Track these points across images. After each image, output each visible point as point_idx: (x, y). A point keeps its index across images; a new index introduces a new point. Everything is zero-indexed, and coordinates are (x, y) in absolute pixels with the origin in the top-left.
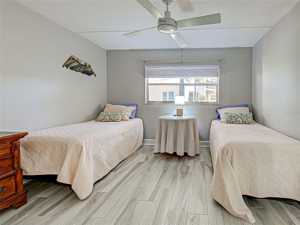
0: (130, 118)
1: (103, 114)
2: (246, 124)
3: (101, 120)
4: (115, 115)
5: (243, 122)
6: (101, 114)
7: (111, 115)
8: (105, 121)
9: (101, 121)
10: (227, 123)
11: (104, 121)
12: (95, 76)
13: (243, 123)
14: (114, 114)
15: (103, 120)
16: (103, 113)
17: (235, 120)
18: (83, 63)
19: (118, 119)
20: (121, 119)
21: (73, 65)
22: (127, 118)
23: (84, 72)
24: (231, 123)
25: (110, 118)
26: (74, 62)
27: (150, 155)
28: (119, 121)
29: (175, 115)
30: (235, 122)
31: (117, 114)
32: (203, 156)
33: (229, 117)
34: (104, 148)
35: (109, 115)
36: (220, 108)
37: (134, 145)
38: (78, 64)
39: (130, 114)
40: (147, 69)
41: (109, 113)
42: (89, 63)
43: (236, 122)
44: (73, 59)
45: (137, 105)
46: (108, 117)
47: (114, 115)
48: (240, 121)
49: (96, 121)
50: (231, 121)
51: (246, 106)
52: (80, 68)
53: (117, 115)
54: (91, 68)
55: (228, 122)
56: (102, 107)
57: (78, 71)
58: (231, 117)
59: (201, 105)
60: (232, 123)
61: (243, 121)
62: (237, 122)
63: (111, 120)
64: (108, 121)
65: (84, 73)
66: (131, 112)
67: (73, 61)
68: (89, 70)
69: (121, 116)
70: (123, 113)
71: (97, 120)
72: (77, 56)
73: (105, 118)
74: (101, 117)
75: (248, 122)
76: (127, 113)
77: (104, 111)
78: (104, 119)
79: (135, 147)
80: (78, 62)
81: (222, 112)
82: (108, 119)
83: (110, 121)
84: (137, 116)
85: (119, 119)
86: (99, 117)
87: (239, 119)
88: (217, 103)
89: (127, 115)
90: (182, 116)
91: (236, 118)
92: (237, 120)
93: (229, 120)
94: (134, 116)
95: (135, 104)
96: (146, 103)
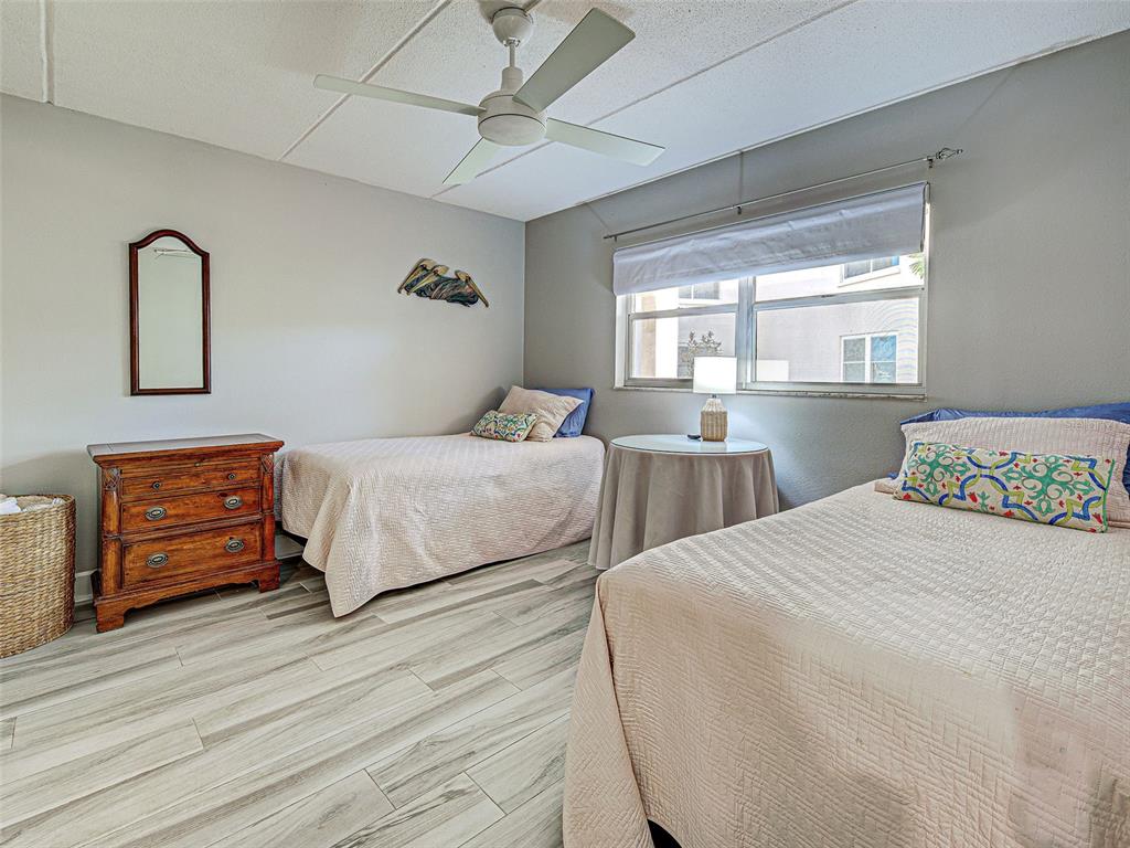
0: (561, 435)
2: (1035, 520)
3: (478, 432)
5: (1005, 505)
9: (478, 435)
10: (907, 498)
13: (1009, 515)
17: (957, 491)
18: (450, 274)
19: (513, 432)
22: (547, 432)
23: (452, 299)
24: (927, 501)
25: (497, 429)
26: (425, 276)
28: (515, 441)
29: (695, 435)
30: (954, 502)
33: (922, 468)
34: (421, 509)
38: (436, 278)
39: (558, 421)
40: (621, 260)
43: (963, 498)
44: (424, 268)
45: (592, 393)
48: (983, 496)
49: (472, 435)
50: (928, 490)
52: (441, 289)
54: (474, 285)
55: (911, 493)
57: (435, 298)
58: (933, 469)
60: (936, 504)
61: (1012, 500)
62: (968, 502)
63: (497, 436)
64: (493, 439)
65: (453, 301)
66: (565, 414)
67: (425, 272)
68: (467, 290)
69: (525, 426)
70: (534, 414)
71: (472, 432)
72: (435, 258)
73: (485, 428)
75: (1049, 510)
76: (550, 416)
77: (501, 407)
78: (484, 431)
80: (435, 273)
83: (496, 439)
85: (519, 433)
87: (981, 486)
89: (549, 424)
90: (723, 441)
91: (958, 479)
92: (967, 493)
93: (919, 482)
94: (578, 429)
95: (587, 389)
96: (619, 383)
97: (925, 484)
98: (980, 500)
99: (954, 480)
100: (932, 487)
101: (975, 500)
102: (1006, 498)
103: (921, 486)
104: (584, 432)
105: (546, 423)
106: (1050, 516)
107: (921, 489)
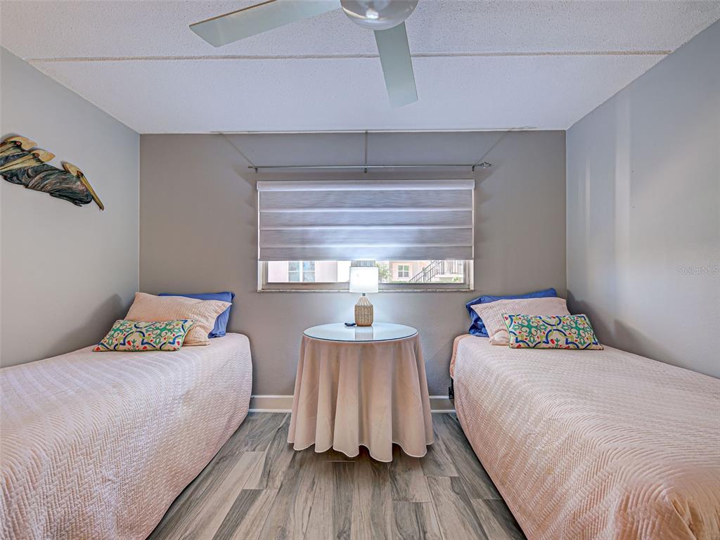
0: (212, 335)
1: (121, 328)
2: (578, 348)
3: (113, 346)
4: (161, 330)
5: (567, 343)
6: (116, 326)
7: (147, 331)
8: (129, 351)
9: (115, 350)
10: (519, 347)
11: (125, 351)
12: (101, 207)
13: (568, 348)
14: (158, 325)
15: (121, 347)
16: (122, 322)
17: (544, 339)
18: (56, 164)
19: (171, 341)
20: (181, 340)
21: (16, 165)
22: (204, 336)
23: (58, 193)
24: (529, 347)
25: (145, 341)
26: (19, 156)
27: (278, 456)
28: (175, 350)
29: (351, 323)
30: (543, 345)
31: (170, 324)
32: (445, 452)
33: (524, 329)
35: (144, 330)
36: (479, 302)
37: (224, 421)
38: (34, 164)
39: (211, 325)
41: (142, 324)
42: (76, 163)
43: (548, 343)
45: (233, 296)
46: (137, 338)
47: (158, 329)
48: (557, 341)
49: (98, 350)
50: (530, 341)
51: (552, 293)
52: (43, 179)
53: (169, 330)
54: (87, 182)
55: (521, 344)
56: (124, 303)
57: (34, 188)
58: (530, 329)
59: (423, 292)
60: (534, 347)
61: (570, 340)
62: (551, 344)
63: (146, 347)
64: (139, 351)
65: (60, 196)
66: (215, 316)
68: (77, 186)
69: (182, 333)
70: (189, 320)
71: (100, 346)
73: (126, 341)
74: (115, 336)
75: (585, 343)
76: (203, 320)
77: (129, 316)
78: (124, 344)
79: (227, 428)
80: (36, 157)
81: (489, 313)
82: (138, 343)
83: (145, 350)
84: (234, 326)
85: (176, 341)
86: (108, 336)
87: (555, 335)
88: (467, 287)
89: (204, 327)
90: (370, 325)
91: (544, 333)
92: (549, 339)
93: (525, 337)
94: (223, 328)
95: (228, 293)
96: (260, 288)
97: (528, 338)
98: (556, 343)
99: (542, 334)
100: (532, 339)
101: (553, 343)
102: (567, 339)
103: (526, 339)
104: (228, 330)
105: (200, 326)
106: (585, 345)
107: (527, 341)
